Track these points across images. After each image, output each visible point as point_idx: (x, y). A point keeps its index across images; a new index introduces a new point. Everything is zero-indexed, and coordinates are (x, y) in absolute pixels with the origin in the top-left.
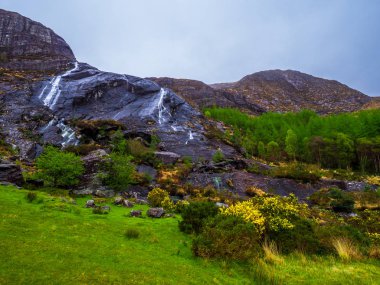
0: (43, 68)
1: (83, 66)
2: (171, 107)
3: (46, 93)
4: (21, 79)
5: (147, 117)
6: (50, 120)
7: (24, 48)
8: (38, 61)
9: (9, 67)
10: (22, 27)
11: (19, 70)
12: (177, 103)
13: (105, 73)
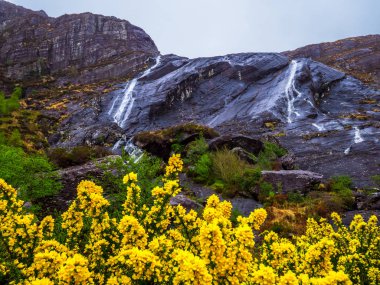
0: (116, 74)
1: (169, 58)
2: (313, 90)
5: (263, 115)
6: (117, 141)
7: (96, 54)
8: (110, 66)
9: (79, 82)
11: (90, 83)
12: (327, 80)
13: (196, 60)
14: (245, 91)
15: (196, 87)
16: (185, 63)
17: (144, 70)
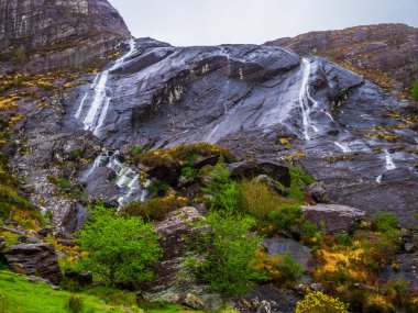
0: (78, 61)
2: (330, 98)
3: (86, 107)
4: (47, 89)
6: (96, 155)
7: (48, 32)
8: (70, 51)
9: (28, 71)
11: (43, 72)
12: (345, 86)
13: (184, 50)
14: (248, 95)
15: (187, 85)
16: (169, 53)
17: (115, 58)
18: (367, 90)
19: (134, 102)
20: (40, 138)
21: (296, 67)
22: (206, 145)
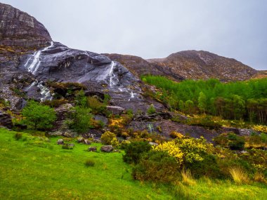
0: (28, 45)
1: (57, 44)
2: (119, 75)
3: (30, 63)
4: (12, 53)
5: (102, 81)
7: (14, 30)
8: (24, 40)
9: (3, 44)
10: (13, 15)
11: (11, 46)
12: (123, 72)
13: (72, 50)
14: (93, 69)
15: (72, 62)
16: (67, 49)
17: (44, 47)
18: (129, 74)
19: (50, 65)
20: (7, 72)
21: (110, 63)
22: (77, 84)
